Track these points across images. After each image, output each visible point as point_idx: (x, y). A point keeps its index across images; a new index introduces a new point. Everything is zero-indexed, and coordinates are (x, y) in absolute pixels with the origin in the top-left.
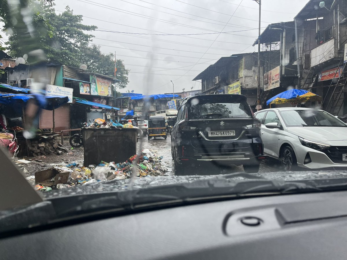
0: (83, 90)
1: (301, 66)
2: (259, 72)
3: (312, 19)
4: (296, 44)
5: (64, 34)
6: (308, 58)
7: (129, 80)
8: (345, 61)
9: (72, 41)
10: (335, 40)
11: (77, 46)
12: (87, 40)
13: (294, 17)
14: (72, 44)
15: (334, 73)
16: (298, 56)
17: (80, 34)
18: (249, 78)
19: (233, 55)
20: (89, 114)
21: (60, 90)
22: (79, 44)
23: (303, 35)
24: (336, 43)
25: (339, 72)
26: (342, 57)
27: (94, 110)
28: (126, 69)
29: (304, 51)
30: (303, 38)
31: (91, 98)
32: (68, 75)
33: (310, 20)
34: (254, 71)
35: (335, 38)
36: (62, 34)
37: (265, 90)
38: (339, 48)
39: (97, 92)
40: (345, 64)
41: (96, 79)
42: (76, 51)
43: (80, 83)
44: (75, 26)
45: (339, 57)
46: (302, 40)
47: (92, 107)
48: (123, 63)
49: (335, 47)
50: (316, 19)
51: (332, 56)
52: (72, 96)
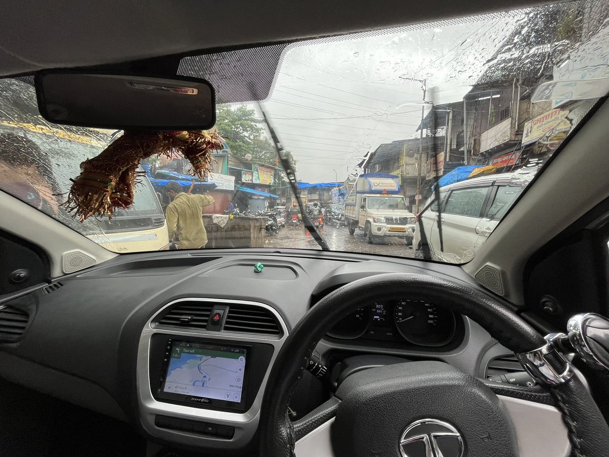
0: (245, 178)
1: (469, 151)
2: (421, 158)
3: (485, 98)
4: (465, 127)
5: (239, 127)
6: (477, 143)
7: (296, 170)
8: (523, 144)
9: (246, 134)
10: (512, 119)
11: (250, 139)
12: (258, 132)
13: (463, 97)
14: (246, 137)
15: (508, 159)
16: (466, 140)
17: (251, 127)
18: (410, 166)
19: (394, 142)
20: (250, 201)
21: (222, 178)
22: (252, 137)
23: (473, 116)
24: (513, 122)
25: (515, 158)
26: (520, 139)
27: (256, 197)
28: (294, 159)
29: (473, 135)
30: (473, 121)
31: (253, 186)
32: (232, 164)
33: (482, 99)
34: (416, 159)
35: (512, 117)
36: (237, 128)
37: (427, 179)
38: (516, 128)
39: (259, 180)
40: (523, 147)
41: (259, 168)
42: (249, 144)
43: (243, 172)
44: (248, 120)
45: (516, 139)
46: (472, 122)
47: (253, 194)
48: (291, 153)
49: (511, 128)
50: (490, 97)
51: (507, 139)
52: (234, 184)
